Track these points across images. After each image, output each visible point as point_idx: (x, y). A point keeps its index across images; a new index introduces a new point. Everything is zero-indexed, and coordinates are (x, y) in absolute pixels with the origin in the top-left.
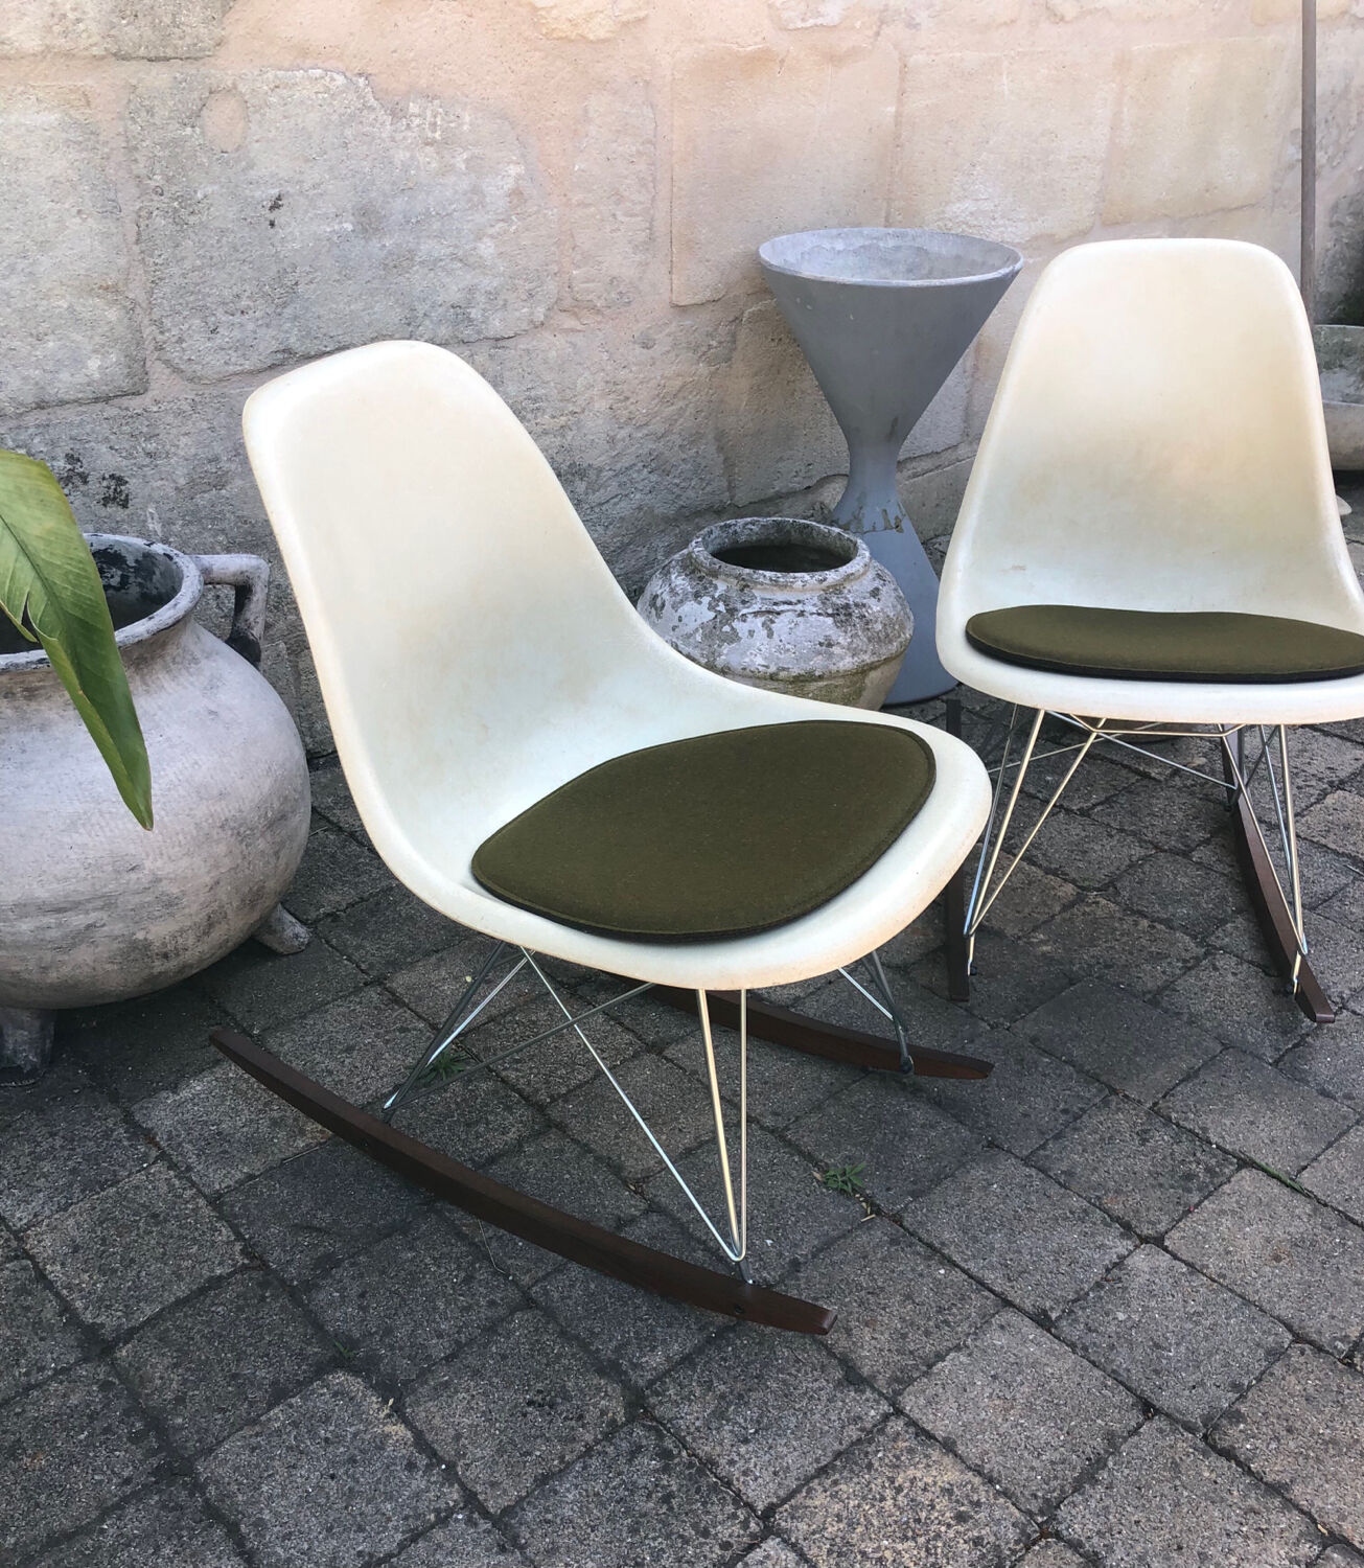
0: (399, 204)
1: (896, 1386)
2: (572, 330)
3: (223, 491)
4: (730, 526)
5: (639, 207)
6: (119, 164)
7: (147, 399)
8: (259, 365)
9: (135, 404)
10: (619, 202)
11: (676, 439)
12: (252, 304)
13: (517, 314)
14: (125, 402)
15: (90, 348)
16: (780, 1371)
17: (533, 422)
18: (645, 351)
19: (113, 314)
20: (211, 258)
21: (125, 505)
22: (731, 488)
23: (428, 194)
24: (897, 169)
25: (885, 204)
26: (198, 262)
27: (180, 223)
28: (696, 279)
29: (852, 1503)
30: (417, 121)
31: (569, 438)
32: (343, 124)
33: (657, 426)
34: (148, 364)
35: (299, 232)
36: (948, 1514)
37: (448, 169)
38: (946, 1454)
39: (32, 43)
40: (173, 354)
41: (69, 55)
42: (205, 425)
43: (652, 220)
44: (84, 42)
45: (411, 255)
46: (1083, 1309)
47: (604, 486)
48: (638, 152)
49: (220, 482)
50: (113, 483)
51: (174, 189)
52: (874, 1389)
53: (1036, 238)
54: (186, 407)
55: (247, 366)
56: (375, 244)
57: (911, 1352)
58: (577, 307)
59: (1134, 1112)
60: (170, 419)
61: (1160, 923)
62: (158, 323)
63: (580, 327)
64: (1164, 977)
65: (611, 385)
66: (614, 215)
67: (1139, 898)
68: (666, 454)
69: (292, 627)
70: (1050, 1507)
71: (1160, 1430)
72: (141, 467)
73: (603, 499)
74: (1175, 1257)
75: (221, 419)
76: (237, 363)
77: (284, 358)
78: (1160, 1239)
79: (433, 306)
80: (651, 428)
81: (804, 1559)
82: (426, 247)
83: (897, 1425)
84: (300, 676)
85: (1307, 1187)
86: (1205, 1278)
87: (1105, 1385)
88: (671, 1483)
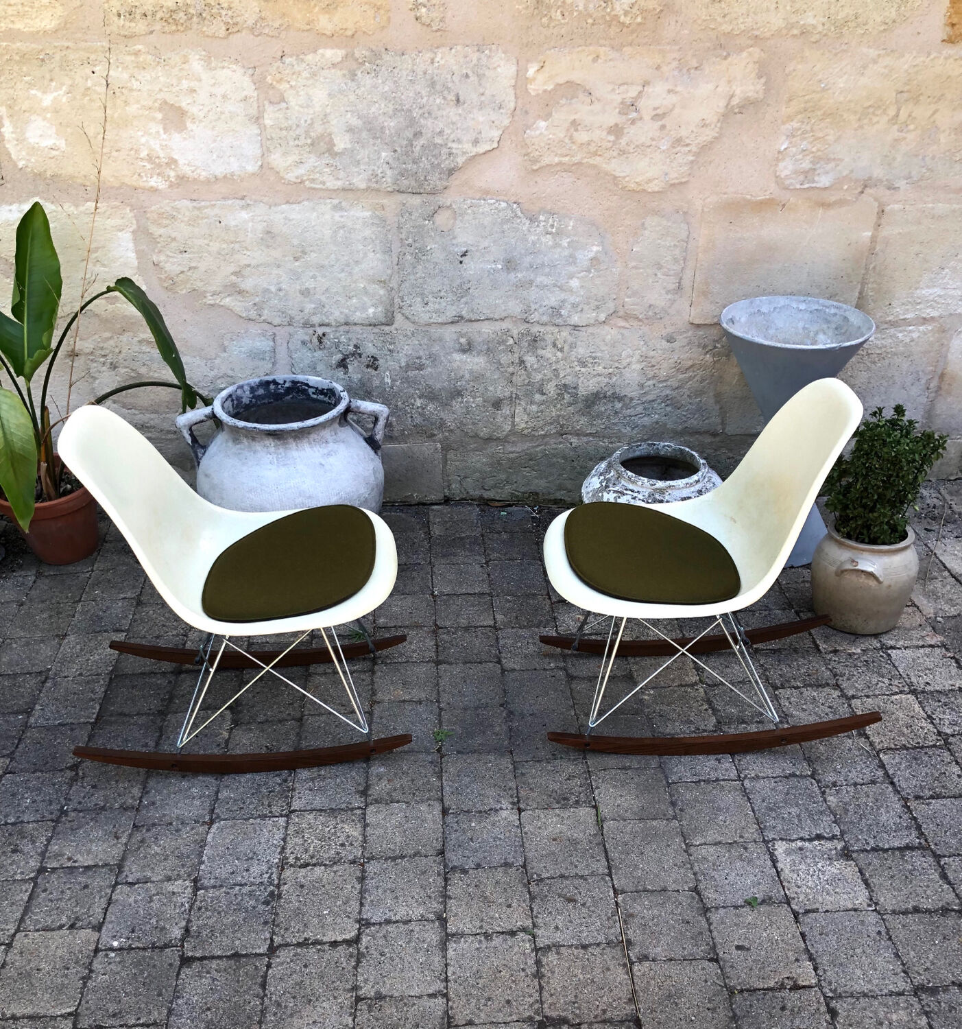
0: (528, 259)
1: (373, 802)
2: (624, 327)
3: (421, 372)
4: (655, 445)
5: (672, 272)
6: (394, 233)
7: (392, 328)
8: (445, 321)
9: (387, 329)
10: (659, 269)
11: (685, 391)
12: (446, 295)
13: (589, 316)
14: (383, 327)
15: (370, 304)
17: (592, 369)
18: (669, 344)
19: (382, 292)
20: (430, 274)
21: (376, 369)
22: (723, 423)
23: (545, 256)
24: (872, 266)
25: (859, 286)
26: (423, 275)
27: (418, 259)
29: (318, 823)
30: (543, 224)
31: (614, 380)
32: (502, 223)
33: (673, 383)
34: (395, 314)
35: (472, 267)
36: (340, 842)
37: (556, 245)
38: (362, 827)
39: (363, 186)
40: (407, 311)
41: (378, 190)
42: (417, 342)
43: (681, 278)
44: (384, 185)
45: (531, 283)
46: (464, 815)
47: (634, 407)
48: (674, 245)
49: (421, 367)
50: (372, 360)
51: (417, 245)
52: (366, 799)
54: (409, 334)
55: (440, 320)
56: (512, 276)
57: (391, 796)
58: (626, 317)
60: (401, 337)
61: (713, 710)
62: (402, 298)
63: (627, 326)
64: (678, 731)
65: (644, 358)
66: (656, 275)
67: (720, 697)
68: (679, 398)
69: (446, 438)
70: (372, 858)
71: (435, 861)
72: (386, 355)
73: (633, 414)
74: (519, 819)
75: (425, 341)
76: (435, 319)
77: (459, 320)
78: (523, 811)
79: (541, 306)
80: (669, 383)
81: (286, 828)
82: (540, 279)
83: (359, 812)
84: (447, 461)
85: (604, 826)
86: (519, 831)
87: (437, 839)
88: (277, 788)
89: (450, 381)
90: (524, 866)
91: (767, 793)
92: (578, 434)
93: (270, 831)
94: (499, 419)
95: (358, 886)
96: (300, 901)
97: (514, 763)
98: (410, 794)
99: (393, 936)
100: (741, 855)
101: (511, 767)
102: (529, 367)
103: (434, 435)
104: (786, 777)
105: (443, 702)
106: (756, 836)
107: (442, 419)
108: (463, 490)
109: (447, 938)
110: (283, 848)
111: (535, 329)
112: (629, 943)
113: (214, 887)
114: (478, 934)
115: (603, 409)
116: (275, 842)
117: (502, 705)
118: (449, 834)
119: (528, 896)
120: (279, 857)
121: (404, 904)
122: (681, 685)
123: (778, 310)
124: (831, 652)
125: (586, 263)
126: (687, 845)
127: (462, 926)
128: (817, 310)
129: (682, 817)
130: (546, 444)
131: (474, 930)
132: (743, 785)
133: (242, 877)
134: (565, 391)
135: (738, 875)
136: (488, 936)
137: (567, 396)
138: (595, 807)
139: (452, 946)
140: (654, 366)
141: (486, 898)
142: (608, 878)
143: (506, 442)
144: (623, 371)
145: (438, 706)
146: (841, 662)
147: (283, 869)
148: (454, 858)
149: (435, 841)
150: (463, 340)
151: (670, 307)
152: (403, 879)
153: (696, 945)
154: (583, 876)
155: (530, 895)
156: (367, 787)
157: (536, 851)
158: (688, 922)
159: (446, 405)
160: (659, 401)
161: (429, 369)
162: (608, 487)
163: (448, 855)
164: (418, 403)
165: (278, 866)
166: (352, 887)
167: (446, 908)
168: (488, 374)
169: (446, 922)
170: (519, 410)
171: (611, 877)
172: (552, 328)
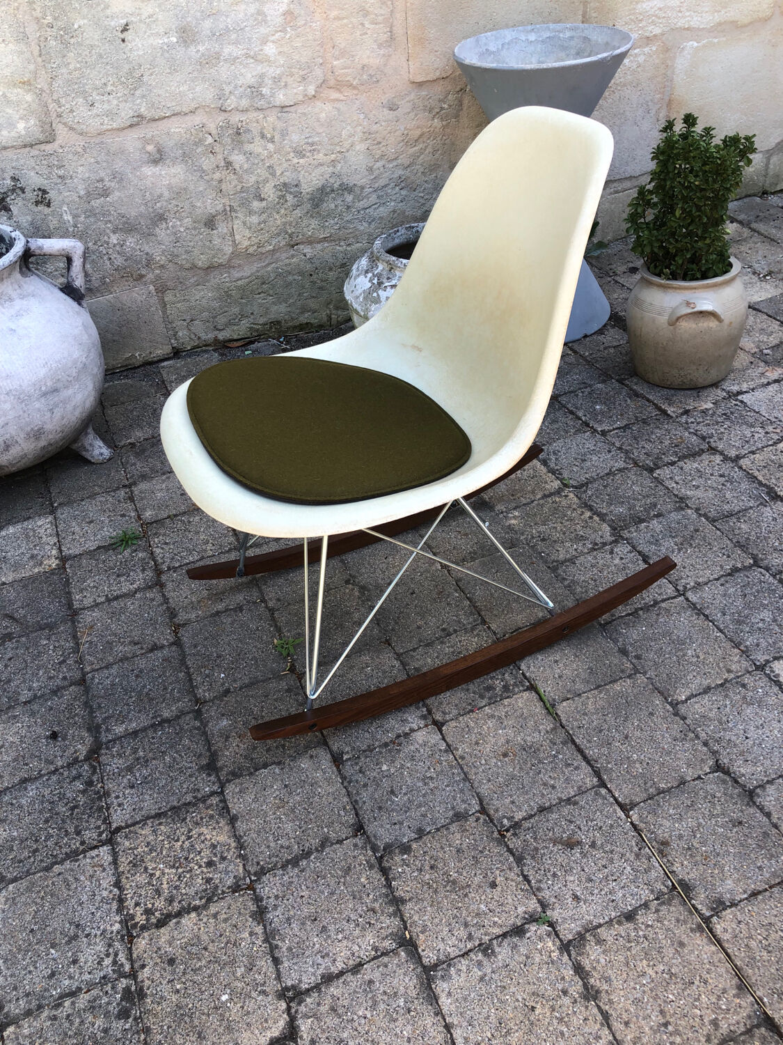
0: (207, 24)
1: (230, 777)
2: (338, 100)
3: (108, 199)
4: (413, 227)
5: (381, 18)
6: (25, 12)
7: (55, 146)
8: (122, 126)
9: (49, 148)
10: (365, 16)
11: (419, 168)
12: (114, 89)
13: (295, 91)
14: (43, 147)
15: (18, 117)
16: (177, 752)
17: (311, 158)
18: (391, 112)
19: (29, 98)
20: (86, 62)
21: (48, 205)
23: (227, 16)
25: (581, 6)
26: (78, 65)
27: (66, 45)
28: (428, 64)
29: (161, 838)
31: (339, 168)
33: (404, 160)
34: (54, 125)
35: (141, 44)
36: (204, 860)
38: (228, 824)
40: (69, 119)
42: (92, 160)
43: (391, 27)
45: (217, 56)
46: (366, 757)
47: (367, 197)
49: (106, 193)
50: (40, 193)
51: (59, 23)
52: (218, 776)
53: (720, 24)
54: (80, 150)
55: (115, 126)
56: (192, 49)
57: (252, 759)
58: (339, 86)
59: (485, 638)
60: (70, 156)
61: (598, 516)
62: (57, 102)
63: (342, 98)
64: (574, 553)
65: (368, 135)
66: (363, 24)
67: (597, 497)
68: (412, 178)
69: (158, 277)
70: (262, 872)
71: (355, 845)
72: (56, 184)
73: (366, 206)
74: (444, 739)
75: (102, 157)
76: (108, 124)
77: (138, 121)
78: (443, 724)
79: (236, 87)
80: (399, 161)
81: (115, 862)
82: (228, 50)
83: (214, 800)
84: (166, 305)
85: (559, 712)
86: (451, 756)
87: (345, 808)
88: (82, 800)
89: (146, 204)
90: (483, 811)
91: (721, 602)
92: (310, 242)
93: (92, 877)
94: (217, 241)
95: (259, 929)
96: (178, 991)
97: (399, 656)
98: (277, 747)
99: (346, 1003)
100: (744, 698)
101: (397, 663)
102: (238, 168)
103: (142, 276)
104: (729, 574)
105: (271, 599)
106: (745, 664)
107: (147, 254)
108: (193, 336)
109: (428, 974)
110: (121, 901)
111: (235, 118)
112: (687, 887)
113: (28, 1013)
114: (470, 951)
115: (333, 206)
116: (105, 894)
117: (347, 582)
118: (358, 793)
119: (511, 859)
120: (118, 918)
121: (340, 936)
122: (545, 496)
123: (506, 46)
124: (682, 414)
125: (280, 20)
126: (671, 704)
127: (441, 946)
128: (549, 38)
129: (643, 667)
130: (276, 262)
131: (462, 945)
132: (687, 599)
133: (71, 978)
134: (286, 191)
135: (758, 727)
136: (486, 949)
137: (289, 197)
138: (533, 688)
139: (441, 987)
140: (380, 143)
141: (454, 882)
142: (603, 791)
143: (230, 267)
144: (347, 154)
145: (267, 607)
146: (700, 422)
147: (131, 939)
148: (383, 832)
149: (342, 813)
150: (150, 148)
151: (385, 65)
152: (323, 892)
153: (772, 856)
154: (569, 799)
155: (513, 855)
156: (214, 757)
157: (489, 781)
158: (740, 823)
159: (148, 235)
160: (393, 185)
161: (117, 194)
162: (382, 283)
163: (371, 828)
164: (114, 239)
165: (122, 936)
166: (251, 934)
167: (405, 922)
168: (192, 187)
169: (416, 947)
170: (237, 224)
171: (606, 787)
172: (255, 114)
